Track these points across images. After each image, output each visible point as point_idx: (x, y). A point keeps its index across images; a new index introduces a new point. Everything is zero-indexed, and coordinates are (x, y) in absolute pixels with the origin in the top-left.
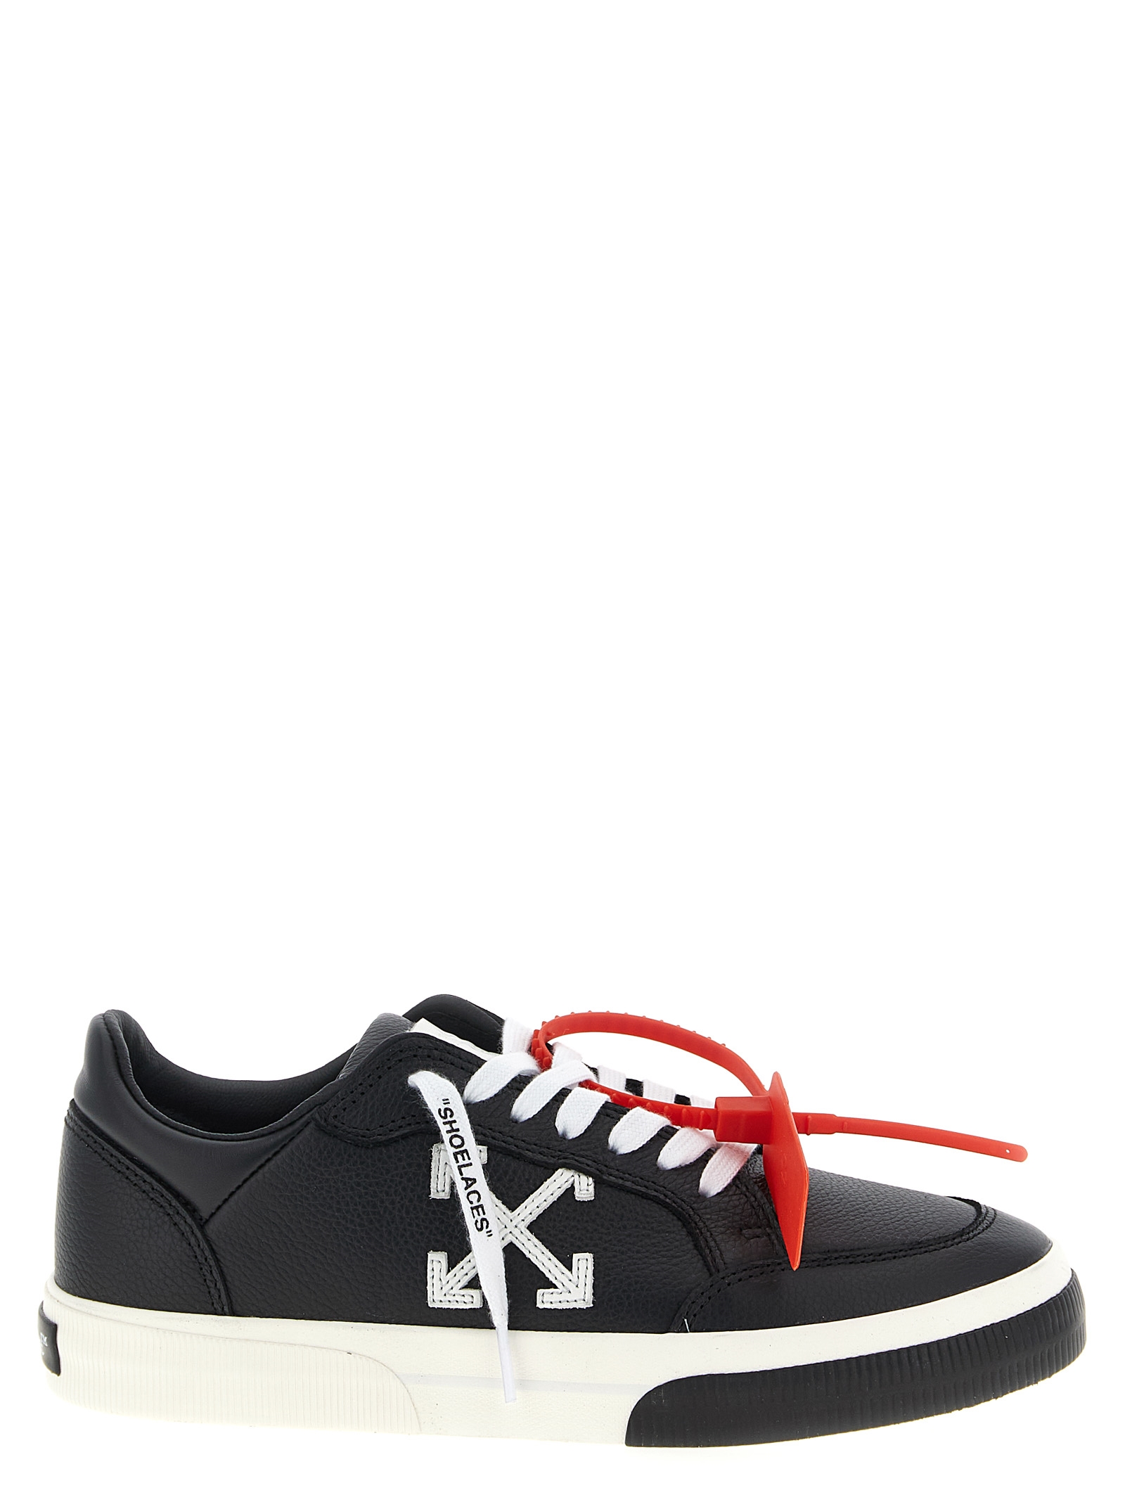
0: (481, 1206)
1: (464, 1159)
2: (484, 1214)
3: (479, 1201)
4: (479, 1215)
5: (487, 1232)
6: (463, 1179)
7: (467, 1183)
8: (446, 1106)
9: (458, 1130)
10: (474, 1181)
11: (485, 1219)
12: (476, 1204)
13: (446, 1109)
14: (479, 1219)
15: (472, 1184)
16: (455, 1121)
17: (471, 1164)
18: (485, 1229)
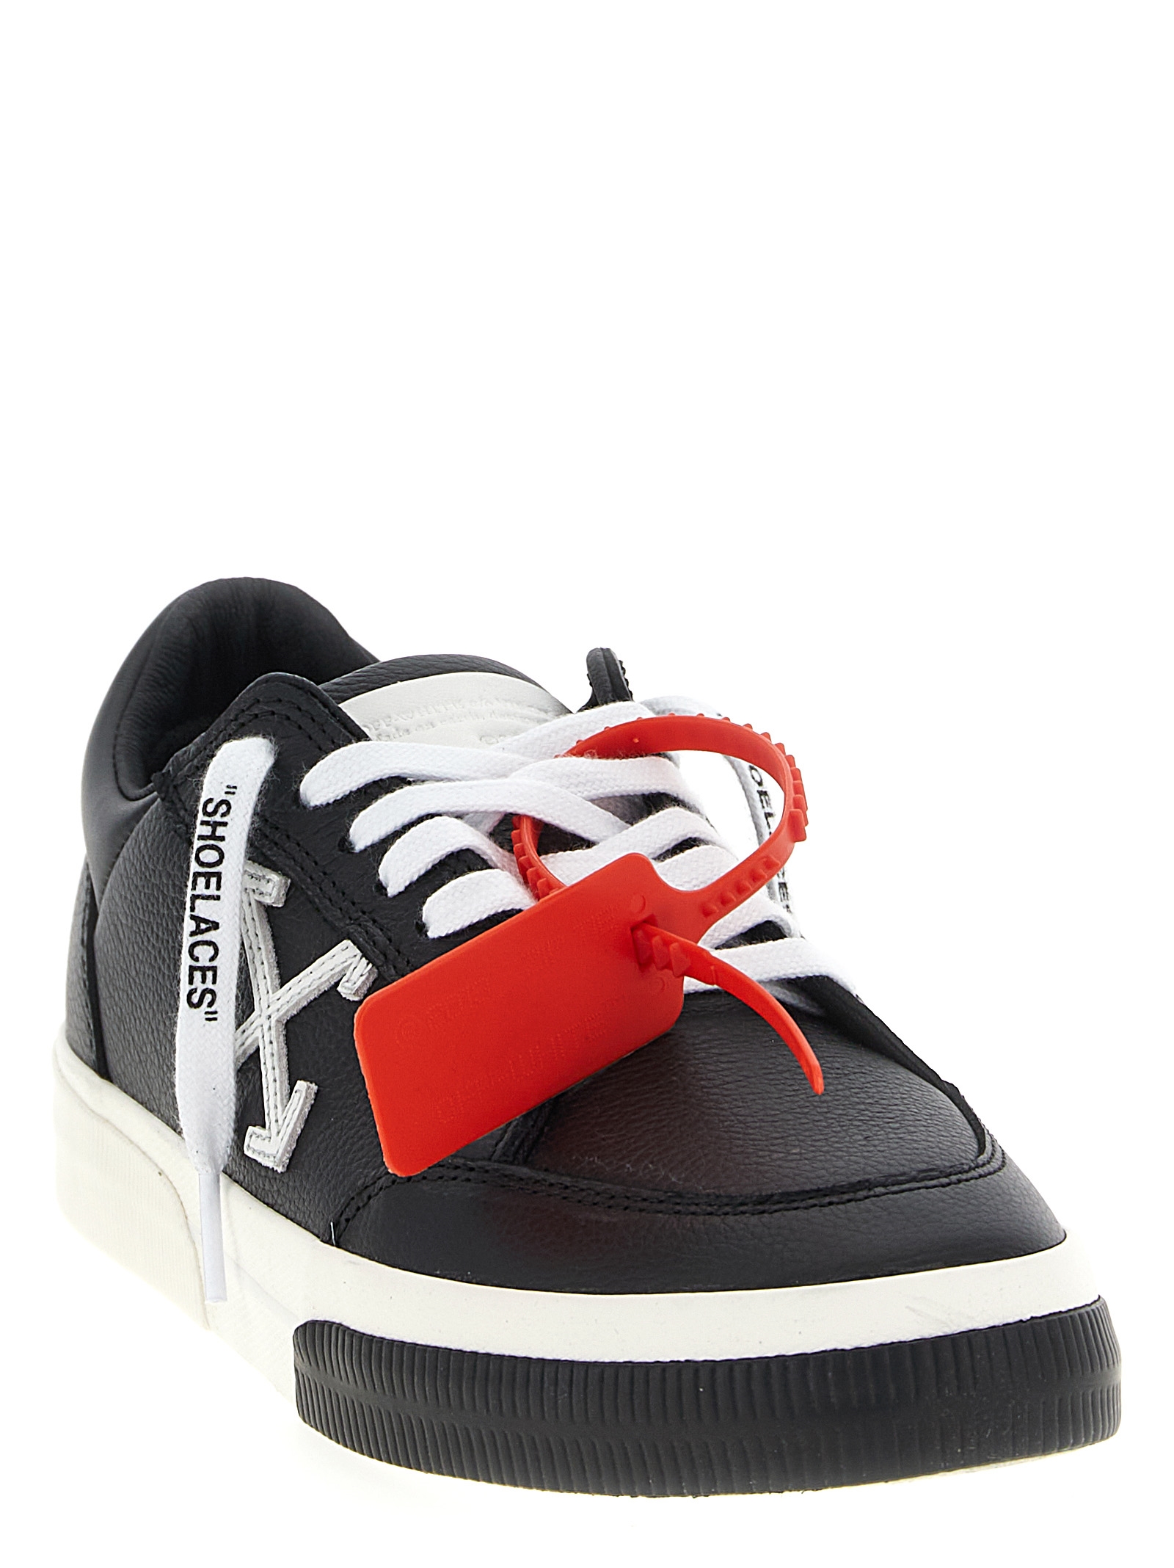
0: (214, 969)
1: (207, 887)
2: (214, 982)
3: (212, 959)
4: (204, 981)
5: (206, 1013)
6: (193, 917)
7: (198, 926)
8: (228, 797)
9: (222, 839)
10: (216, 926)
11: (212, 992)
12: (204, 962)
13: (222, 802)
14: (201, 987)
15: (207, 930)
16: (225, 824)
17: (218, 898)
18: (204, 1007)
